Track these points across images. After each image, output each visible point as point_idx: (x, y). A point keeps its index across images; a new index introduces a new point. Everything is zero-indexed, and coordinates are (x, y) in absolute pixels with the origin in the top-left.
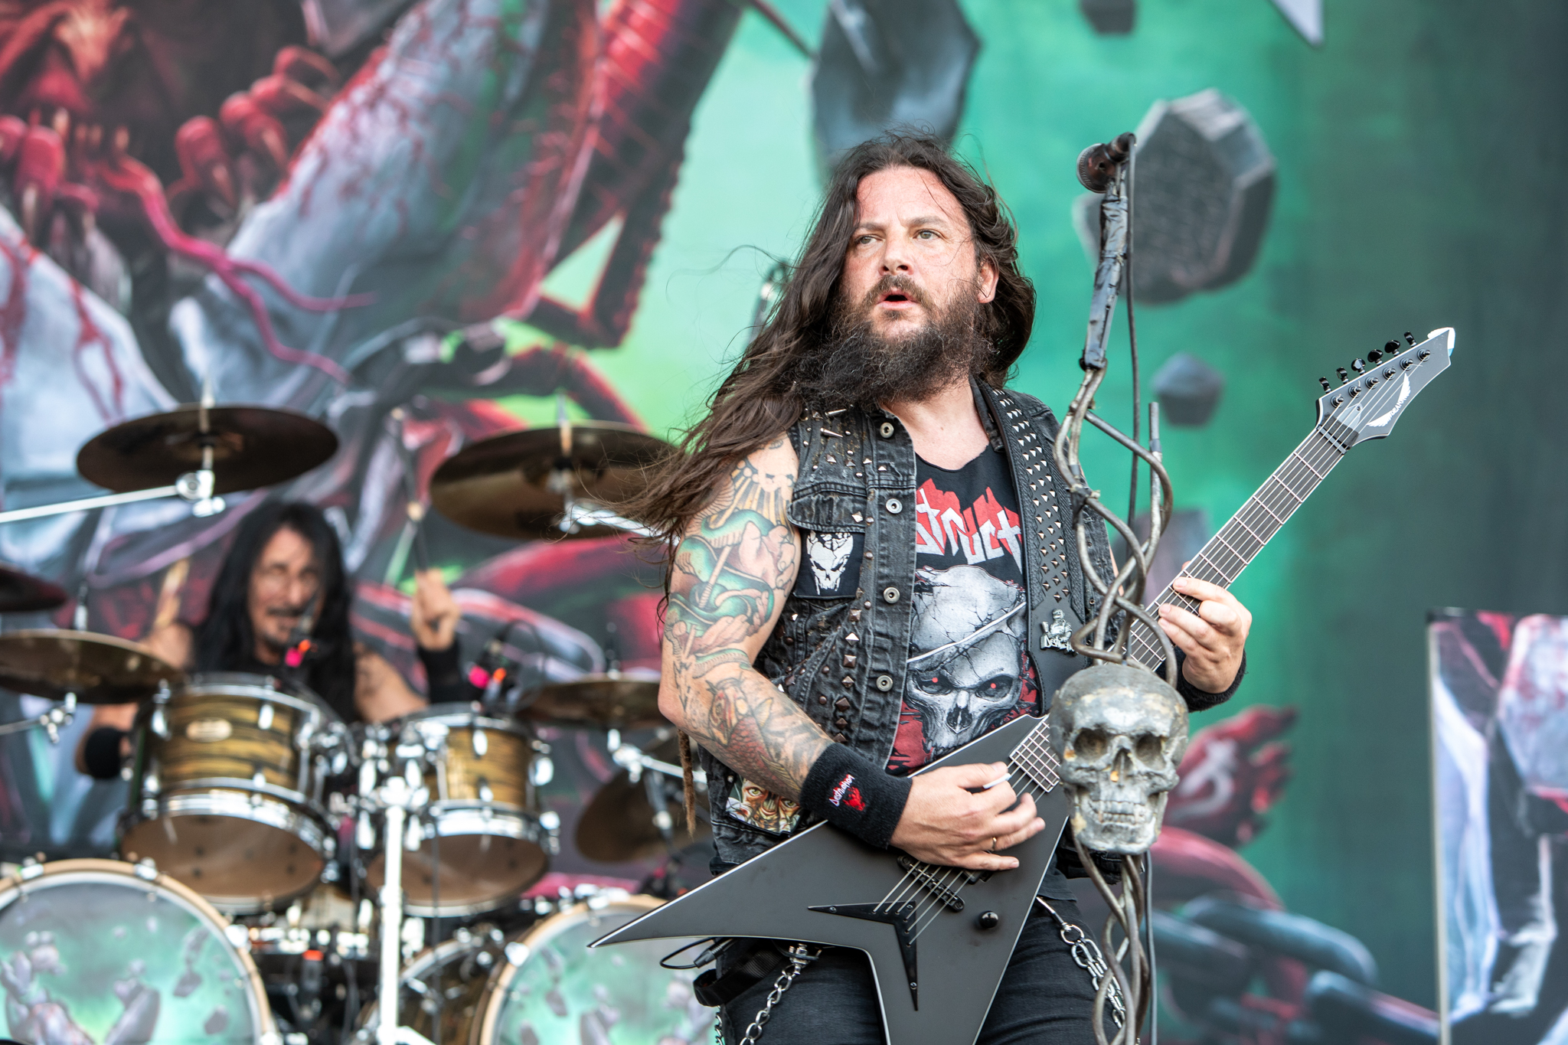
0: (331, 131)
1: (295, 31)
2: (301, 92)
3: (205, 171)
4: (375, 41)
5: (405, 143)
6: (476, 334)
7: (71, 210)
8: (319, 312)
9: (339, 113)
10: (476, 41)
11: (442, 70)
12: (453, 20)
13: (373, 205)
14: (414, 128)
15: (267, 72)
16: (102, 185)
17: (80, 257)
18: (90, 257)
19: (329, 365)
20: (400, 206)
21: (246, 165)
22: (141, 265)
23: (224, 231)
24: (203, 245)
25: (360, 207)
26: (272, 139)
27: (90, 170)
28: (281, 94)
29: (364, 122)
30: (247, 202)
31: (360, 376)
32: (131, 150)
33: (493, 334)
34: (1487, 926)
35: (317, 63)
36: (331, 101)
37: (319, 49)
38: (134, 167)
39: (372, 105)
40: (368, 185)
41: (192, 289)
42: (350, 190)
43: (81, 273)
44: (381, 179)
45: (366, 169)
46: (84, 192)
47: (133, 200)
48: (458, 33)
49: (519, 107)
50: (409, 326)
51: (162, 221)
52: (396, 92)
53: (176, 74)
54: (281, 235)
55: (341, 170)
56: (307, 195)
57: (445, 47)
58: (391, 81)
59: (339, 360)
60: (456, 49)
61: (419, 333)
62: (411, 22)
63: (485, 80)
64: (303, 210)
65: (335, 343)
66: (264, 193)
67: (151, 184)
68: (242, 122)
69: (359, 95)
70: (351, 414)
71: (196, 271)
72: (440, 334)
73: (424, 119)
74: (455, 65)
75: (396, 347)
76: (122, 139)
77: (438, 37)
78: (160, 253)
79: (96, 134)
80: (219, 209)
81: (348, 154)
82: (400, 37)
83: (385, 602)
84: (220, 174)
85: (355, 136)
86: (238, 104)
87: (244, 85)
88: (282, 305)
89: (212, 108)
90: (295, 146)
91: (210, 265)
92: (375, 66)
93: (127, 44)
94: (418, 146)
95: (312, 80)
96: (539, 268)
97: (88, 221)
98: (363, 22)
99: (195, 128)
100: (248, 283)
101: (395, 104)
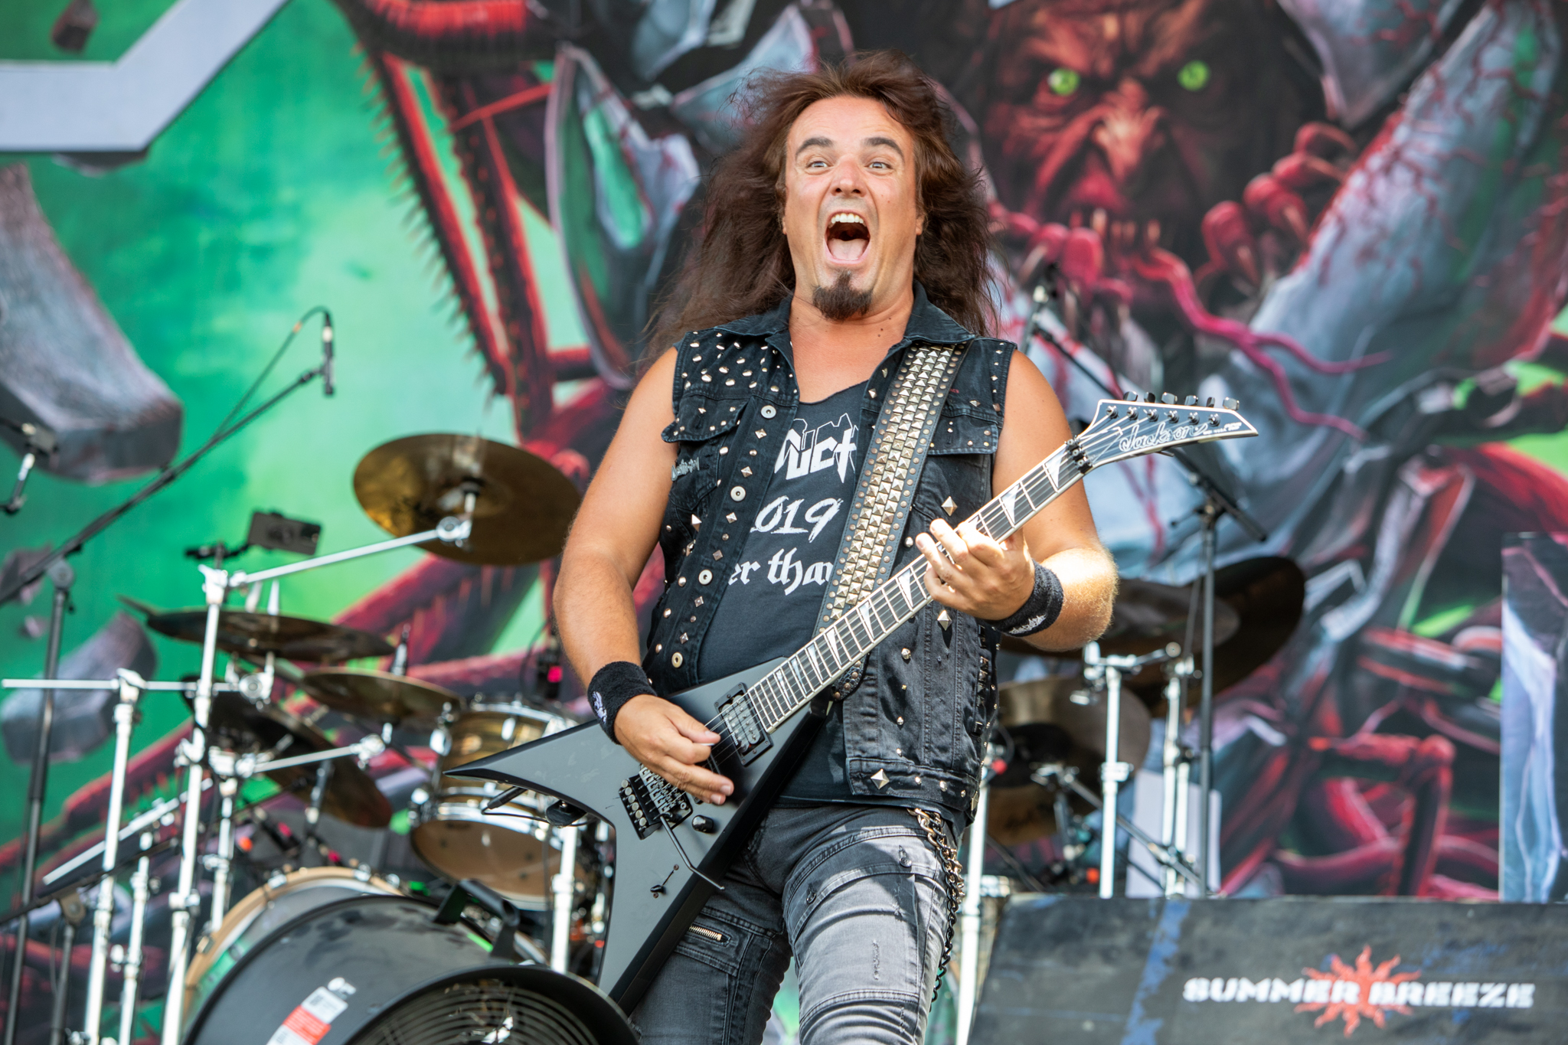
0: (1348, 201)
1: (1314, 107)
2: (1321, 166)
3: (1230, 254)
4: (1393, 105)
5: (1421, 202)
6: (1488, 379)
7: (1106, 302)
8: (1336, 374)
9: (1356, 181)
10: (1489, 92)
11: (1455, 127)
12: (1468, 75)
13: (1389, 265)
14: (1429, 186)
15: (1288, 151)
16: (1136, 277)
17: (1116, 346)
18: (1125, 345)
19: (1346, 425)
20: (1414, 264)
21: (1268, 243)
22: (1171, 349)
23: (1248, 308)
24: (1228, 323)
25: (1376, 270)
26: (1293, 215)
27: (1124, 263)
28: (1303, 168)
29: (1381, 186)
30: (1270, 277)
31: (1375, 432)
32: (1161, 243)
33: (1506, 377)
34: (1550, 846)
35: (1336, 135)
36: (1348, 171)
37: (1337, 123)
38: (1164, 256)
39: (1387, 170)
40: (1384, 248)
41: (1219, 366)
42: (1367, 254)
43: (1117, 362)
44: (1396, 239)
45: (1383, 231)
46: (1119, 285)
47: (1163, 288)
48: (1471, 89)
49: (1531, 153)
50: (1423, 378)
51: (1190, 305)
52: (1411, 154)
53: (1203, 162)
54: (1302, 306)
55: (1359, 236)
56: (1326, 263)
57: (1458, 105)
58: (1406, 145)
59: (1354, 419)
60: (1470, 104)
61: (1432, 385)
62: (1427, 82)
63: (1499, 130)
64: (1322, 279)
65: (1352, 403)
66: (1285, 268)
67: (1180, 271)
68: (1265, 201)
69: (1375, 161)
70: (1367, 469)
71: (1220, 348)
72: (1453, 382)
73: (1437, 178)
74: (1468, 119)
75: (1411, 400)
76: (1153, 232)
77: (1451, 95)
78: (1189, 334)
79: (1130, 230)
80: (1243, 287)
81: (1365, 221)
82: (1415, 100)
83: (1399, 645)
84: (1244, 253)
85: (1372, 202)
86: (1261, 185)
87: (1267, 167)
88: (1302, 371)
89: (1236, 193)
90: (1313, 219)
91: (1234, 341)
92: (1391, 130)
93: (1159, 141)
94: (1432, 203)
95: (1330, 152)
96: (1551, 307)
97: (1123, 312)
98: (1379, 90)
99: (1221, 213)
100: (1271, 355)
101: (1411, 166)
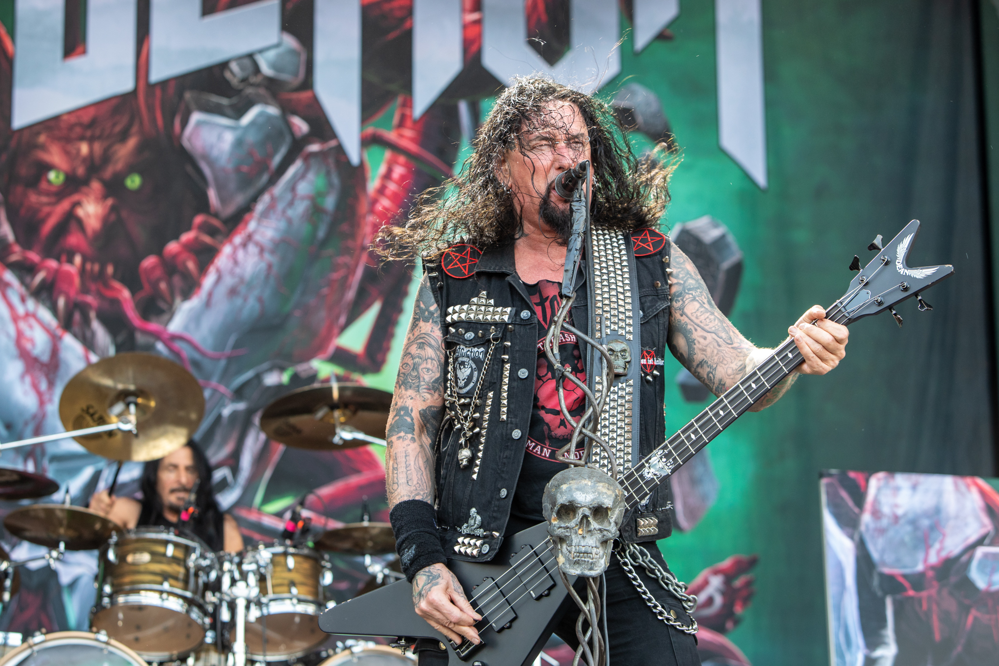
0: (223, 260)
1: (203, 205)
2: (207, 239)
3: (155, 285)
4: (247, 208)
5: (263, 265)
6: (302, 368)
7: (83, 308)
8: (217, 359)
9: (227, 250)
10: (301, 207)
11: (282, 225)
12: (289, 196)
13: (245, 299)
14: (267, 256)
15: (188, 228)
16: (100, 295)
17: (88, 334)
18: (93, 334)
19: (222, 389)
20: (260, 299)
21: (177, 280)
22: (121, 338)
23: (165, 317)
24: (154, 325)
25: (238, 301)
26: (191, 265)
27: (93, 286)
28: (196, 239)
29: (241, 254)
30: (178, 300)
31: (239, 394)
32: (115, 276)
33: (311, 368)
34: (858, 647)
35: (216, 222)
36: (223, 243)
37: (216, 215)
38: (116, 284)
39: (244, 245)
40: (243, 289)
41: (148, 349)
42: (233, 292)
43: (89, 343)
44: (250, 286)
45: (242, 280)
46: (90, 299)
47: (116, 303)
48: (291, 204)
49: (324, 243)
50: (265, 365)
51: (132, 313)
52: (257, 237)
53: (139, 231)
54: (196, 317)
55: (228, 281)
56: (210, 295)
57: (284, 212)
58: (255, 232)
59: (227, 386)
60: (290, 213)
61: (271, 369)
62: (266, 198)
63: (306, 229)
64: (208, 303)
65: (226, 376)
66: (187, 295)
67: (126, 294)
68: (175, 256)
69: (238, 239)
70: (234, 415)
71: (150, 339)
72: (282, 369)
73: (273, 252)
74: (290, 221)
75: (258, 377)
76: (110, 270)
77: (280, 206)
78: (131, 330)
79: (96, 267)
80: (162, 305)
81: (232, 273)
82: (260, 207)
83: (253, 517)
84: (163, 286)
85: (236, 262)
86: (173, 247)
87: (176, 237)
88: (196, 355)
89: (158, 249)
90: (203, 269)
91: (157, 336)
92: (247, 223)
93: (113, 217)
94: (270, 266)
95: (212, 232)
96: (335, 331)
97: (92, 315)
98: (239, 199)
99: (149, 262)
100: (179, 345)
101: (257, 244)
